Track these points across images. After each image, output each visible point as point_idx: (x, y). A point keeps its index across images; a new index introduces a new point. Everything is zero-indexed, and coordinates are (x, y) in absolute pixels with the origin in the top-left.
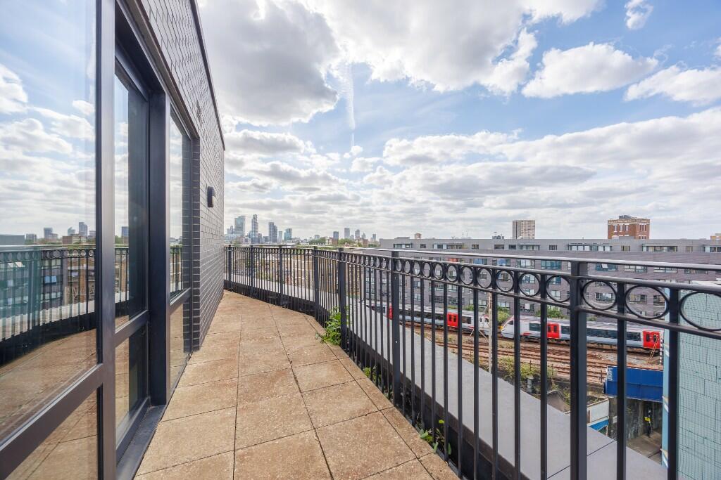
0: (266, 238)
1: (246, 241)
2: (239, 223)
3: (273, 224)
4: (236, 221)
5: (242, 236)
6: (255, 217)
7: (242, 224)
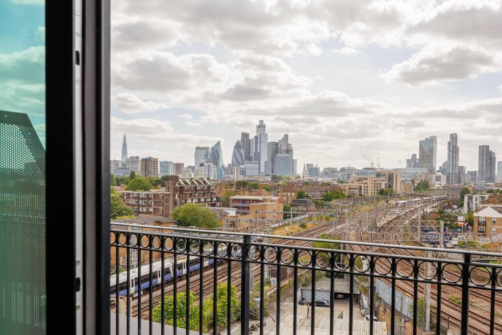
0: (473, 174)
1: (438, 179)
2: (426, 149)
3: (488, 147)
4: (421, 147)
5: (432, 171)
6: (454, 138)
7: (432, 151)
